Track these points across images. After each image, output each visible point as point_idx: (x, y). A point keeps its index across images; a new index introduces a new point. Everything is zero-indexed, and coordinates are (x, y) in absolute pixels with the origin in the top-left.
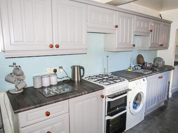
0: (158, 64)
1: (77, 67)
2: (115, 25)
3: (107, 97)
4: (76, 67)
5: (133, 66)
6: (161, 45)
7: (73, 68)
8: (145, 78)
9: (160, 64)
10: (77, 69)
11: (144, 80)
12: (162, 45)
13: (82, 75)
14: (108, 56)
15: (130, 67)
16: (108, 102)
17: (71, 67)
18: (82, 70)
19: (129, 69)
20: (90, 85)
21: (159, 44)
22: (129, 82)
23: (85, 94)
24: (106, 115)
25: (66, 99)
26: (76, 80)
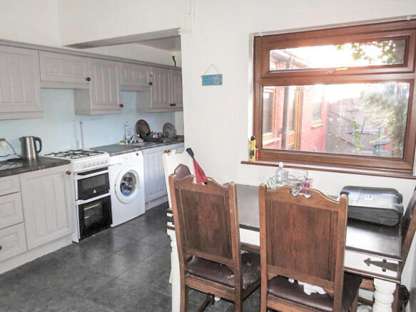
0: (167, 134)
1: (30, 137)
2: (86, 77)
3: (76, 174)
4: (28, 139)
5: (128, 137)
6: (171, 105)
7: (23, 140)
8: (140, 152)
9: (171, 133)
10: (30, 142)
11: (137, 154)
12: (174, 105)
13: (38, 149)
14: (81, 123)
15: (126, 139)
16: (78, 181)
17: (20, 139)
18: (37, 142)
19: (121, 142)
20: (50, 161)
21: (170, 103)
22: (111, 156)
23: (42, 169)
24: (77, 198)
25: (15, 174)
26: (29, 156)
